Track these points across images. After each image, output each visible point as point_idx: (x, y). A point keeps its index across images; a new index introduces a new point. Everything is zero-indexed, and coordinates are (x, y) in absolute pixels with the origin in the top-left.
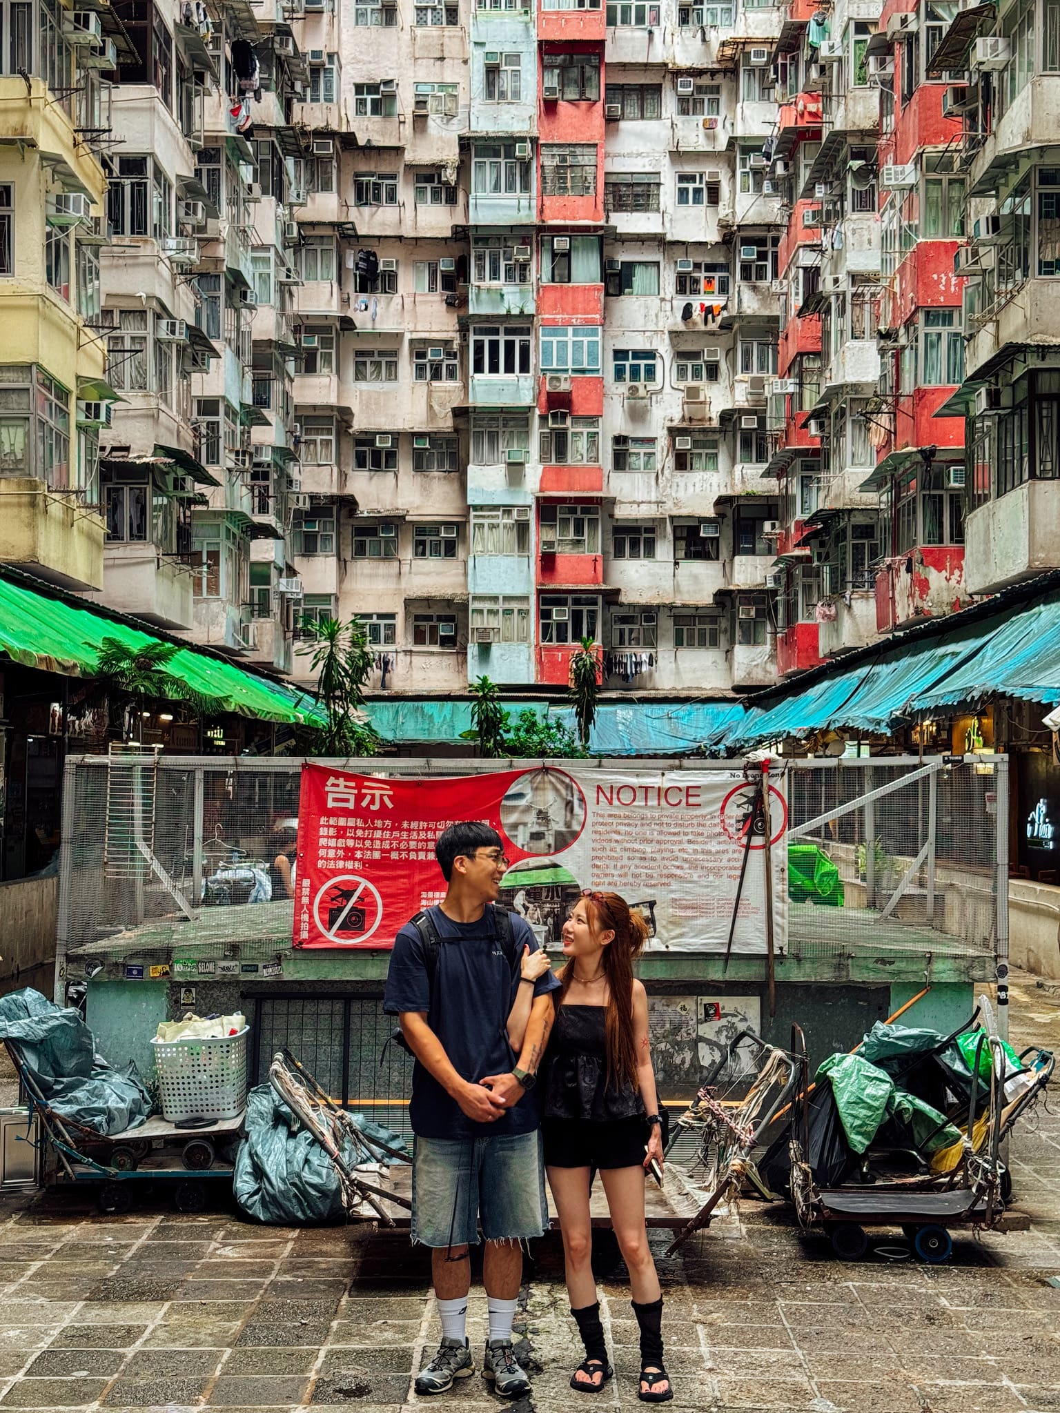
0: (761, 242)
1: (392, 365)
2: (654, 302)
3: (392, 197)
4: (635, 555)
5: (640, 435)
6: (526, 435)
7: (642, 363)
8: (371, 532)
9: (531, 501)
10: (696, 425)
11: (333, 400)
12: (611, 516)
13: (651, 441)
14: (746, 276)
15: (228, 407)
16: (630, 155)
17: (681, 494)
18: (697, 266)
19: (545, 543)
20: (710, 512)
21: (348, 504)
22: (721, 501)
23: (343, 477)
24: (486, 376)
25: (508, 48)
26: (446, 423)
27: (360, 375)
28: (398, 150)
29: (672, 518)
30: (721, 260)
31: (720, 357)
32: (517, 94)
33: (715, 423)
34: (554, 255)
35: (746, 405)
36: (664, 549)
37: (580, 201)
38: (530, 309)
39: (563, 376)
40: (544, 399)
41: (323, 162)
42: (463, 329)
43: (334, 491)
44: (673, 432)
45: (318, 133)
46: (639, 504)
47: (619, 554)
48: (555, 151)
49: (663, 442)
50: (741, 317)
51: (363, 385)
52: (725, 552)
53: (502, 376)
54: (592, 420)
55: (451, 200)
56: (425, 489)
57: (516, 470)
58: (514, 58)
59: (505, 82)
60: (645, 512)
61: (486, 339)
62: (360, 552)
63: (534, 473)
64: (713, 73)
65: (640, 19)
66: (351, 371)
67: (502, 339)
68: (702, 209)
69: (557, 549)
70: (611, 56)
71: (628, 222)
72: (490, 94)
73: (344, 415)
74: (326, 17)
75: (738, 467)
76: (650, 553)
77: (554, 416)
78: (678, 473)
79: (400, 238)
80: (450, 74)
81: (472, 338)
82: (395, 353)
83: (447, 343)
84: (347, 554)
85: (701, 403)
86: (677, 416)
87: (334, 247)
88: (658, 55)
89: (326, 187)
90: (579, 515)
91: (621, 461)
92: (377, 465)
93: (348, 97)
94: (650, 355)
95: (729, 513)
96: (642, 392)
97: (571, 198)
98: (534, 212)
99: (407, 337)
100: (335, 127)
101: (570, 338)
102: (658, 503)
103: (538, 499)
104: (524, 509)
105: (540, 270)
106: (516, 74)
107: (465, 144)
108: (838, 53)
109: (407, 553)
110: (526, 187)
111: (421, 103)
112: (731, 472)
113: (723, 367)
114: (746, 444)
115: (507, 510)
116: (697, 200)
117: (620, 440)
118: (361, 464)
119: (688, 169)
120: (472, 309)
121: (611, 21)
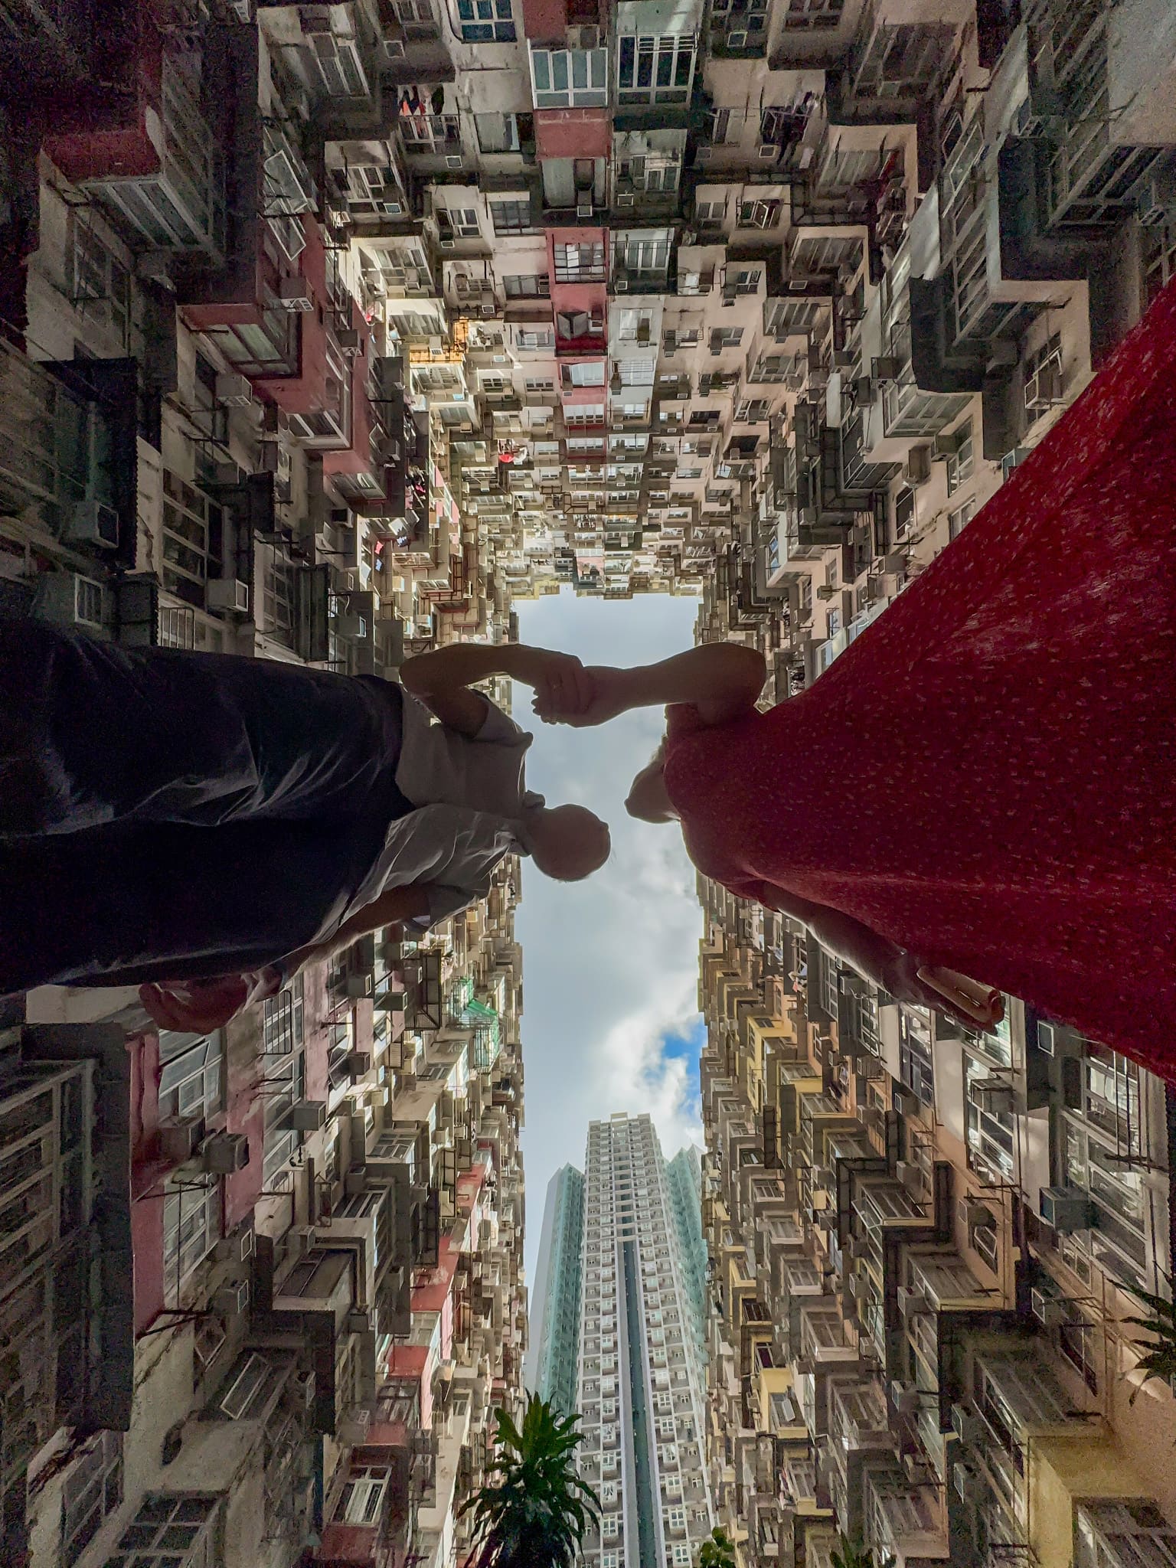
2: (479, 106)
3: (746, 209)
7: (477, 22)
16: (526, 250)
25: (631, 344)
28: (729, 256)
39: (579, 39)
58: (625, 340)
61: (672, 87)
68: (450, 210)
81: (690, 82)
94: (469, 35)
99: (765, 62)
101: (571, 92)
105: (605, 173)
106: (625, 334)
116: (457, 215)
119: (470, 242)
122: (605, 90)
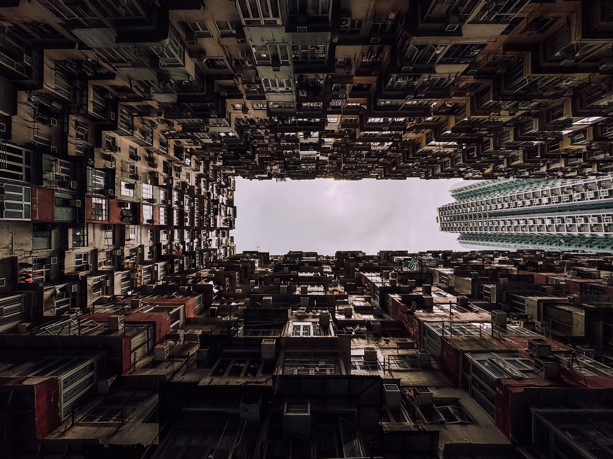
2: (29, 248)
34: (70, 200)
67: (23, 166)
101: (24, 203)
105: (61, 193)
116: (78, 263)
119: (89, 257)
122: (24, 188)
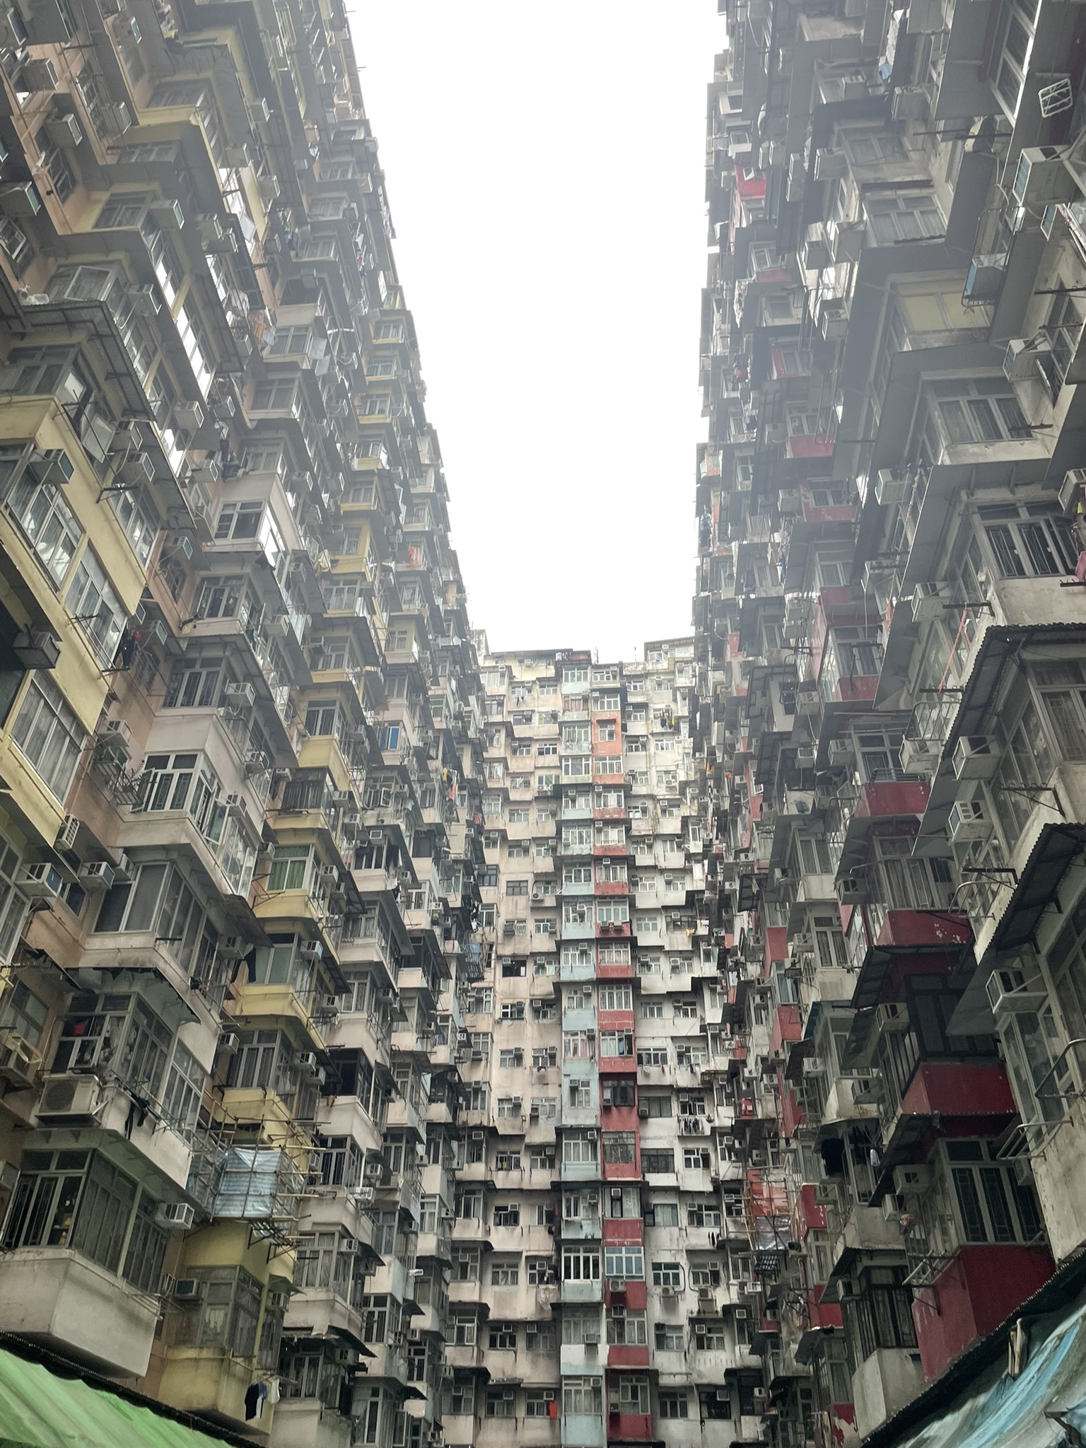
0: (737, 1192)
1: (515, 1275)
2: (675, 1230)
3: (518, 1166)
4: (674, 1416)
5: (673, 1323)
6: (599, 1322)
7: (671, 1272)
8: (498, 1396)
9: (602, 1372)
10: (708, 1316)
11: (475, 1298)
12: (657, 1384)
13: (680, 1328)
14: (729, 1213)
15: (394, 1300)
16: (655, 1138)
17: (702, 1368)
18: (700, 1207)
19: (612, 1405)
20: (721, 1380)
21: (483, 1374)
22: (729, 1373)
23: (481, 1355)
24: (572, 1281)
25: (583, 1078)
26: (548, 1315)
27: (495, 1282)
28: (522, 1137)
29: (698, 1386)
30: (713, 1202)
31: (720, 1268)
32: (588, 1102)
33: (720, 1314)
34: (613, 1199)
35: (737, 1301)
36: (694, 1411)
37: (626, 1166)
38: (598, 1235)
39: (620, 1281)
40: (609, 1297)
41: (478, 1145)
42: (558, 1250)
43: (474, 1364)
44: (692, 1321)
45: (476, 1128)
46: (674, 1375)
47: (664, 1415)
48: (612, 1136)
49: (687, 1329)
50: (729, 1240)
51: (496, 1288)
52: (735, 1414)
53: (582, 1281)
54: (640, 1311)
55: (552, 1166)
56: (534, 1363)
57: (591, 1348)
58: (587, 1084)
59: (581, 1097)
60: (678, 1381)
61: (572, 1255)
62: (491, 1412)
63: (604, 1349)
64: (699, 1090)
65: (656, 1062)
66: (489, 1277)
67: (582, 1255)
68: (700, 1170)
69: (621, 1410)
70: (641, 1081)
71: (656, 1179)
72: (573, 1104)
73: (484, 1308)
74: (483, 1063)
75: (737, 1348)
76: (684, 1414)
77: (615, 1308)
78: (700, 1352)
79: (521, 1190)
80: (552, 1092)
81: (563, 1255)
82: (516, 1266)
83: (549, 1258)
84: (482, 1413)
85: (711, 1300)
86: (696, 1309)
87: (481, 1196)
88: (667, 1080)
89: (479, 1159)
90: (634, 1383)
91: (661, 1342)
92: (503, 1345)
93: (494, 1105)
94: (676, 1266)
95: (736, 1382)
96: (671, 1292)
97: (621, 1165)
98: (600, 1172)
99: (525, 1254)
100: (485, 1124)
101: (624, 1255)
102: (687, 1374)
103: (606, 1371)
104: (598, 1377)
105: (604, 1210)
106: (587, 1093)
107: (560, 1132)
108: (754, 1075)
109: (521, 1412)
110: (596, 1158)
111: (534, 1109)
112: (734, 1351)
113: (722, 1274)
114: (741, 1330)
115: (586, 1378)
116: (697, 1165)
117: (659, 1327)
118: (493, 1345)
119: (690, 1146)
120: (563, 1236)
121: (640, 1062)
122: (607, 1255)
